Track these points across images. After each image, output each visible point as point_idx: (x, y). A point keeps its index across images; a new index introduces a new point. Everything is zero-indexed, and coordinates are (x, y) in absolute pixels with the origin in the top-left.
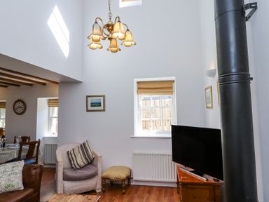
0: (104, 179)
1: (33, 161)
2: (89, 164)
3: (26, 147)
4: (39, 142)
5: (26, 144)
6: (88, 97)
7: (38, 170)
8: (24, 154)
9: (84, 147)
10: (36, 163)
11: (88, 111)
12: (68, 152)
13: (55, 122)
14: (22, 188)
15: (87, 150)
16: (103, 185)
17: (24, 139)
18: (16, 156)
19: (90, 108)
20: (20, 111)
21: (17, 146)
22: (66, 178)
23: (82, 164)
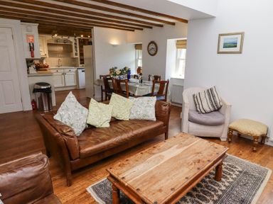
0: (230, 129)
1: (163, 98)
2: (215, 111)
3: (157, 85)
4: (168, 82)
5: (157, 82)
6: (220, 35)
7: (167, 107)
8: (156, 91)
9: (211, 93)
10: (165, 100)
11: (219, 53)
12: (194, 96)
13: (182, 64)
14: (155, 120)
15: (214, 97)
16: (230, 136)
17: (156, 78)
18: (150, 92)
19: (222, 49)
20: (153, 52)
21: (151, 83)
22: (191, 120)
23: (208, 110)
